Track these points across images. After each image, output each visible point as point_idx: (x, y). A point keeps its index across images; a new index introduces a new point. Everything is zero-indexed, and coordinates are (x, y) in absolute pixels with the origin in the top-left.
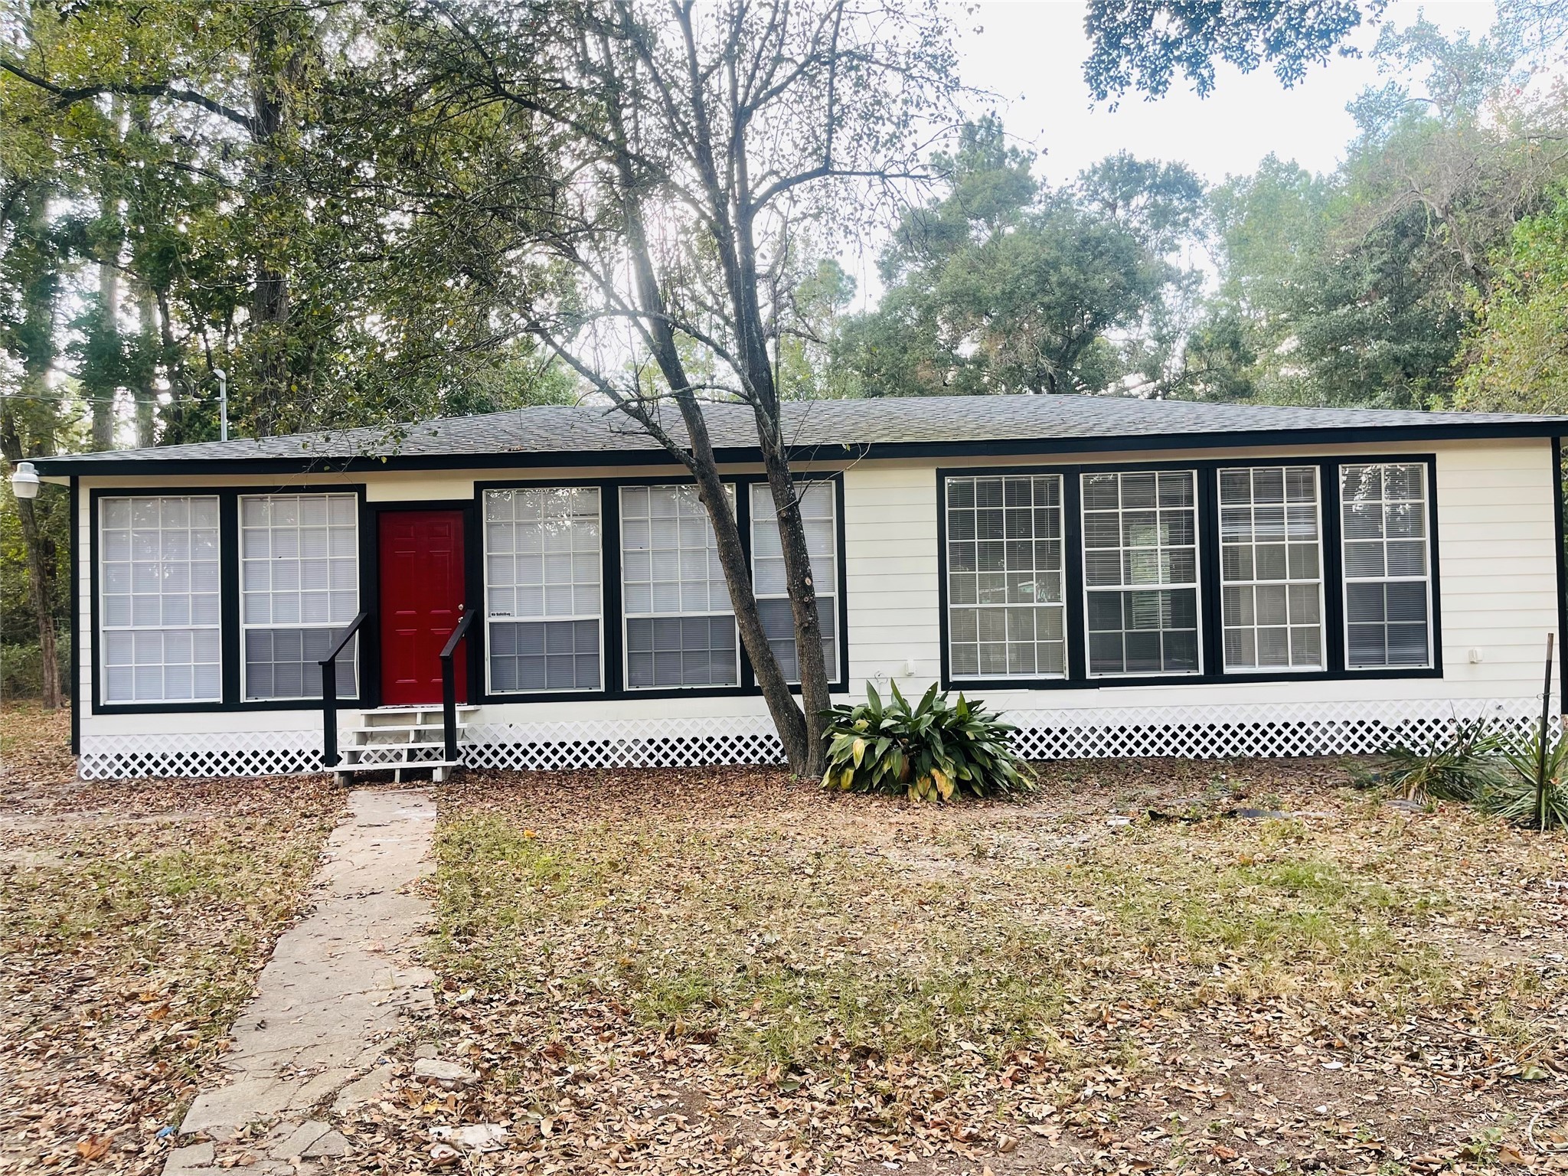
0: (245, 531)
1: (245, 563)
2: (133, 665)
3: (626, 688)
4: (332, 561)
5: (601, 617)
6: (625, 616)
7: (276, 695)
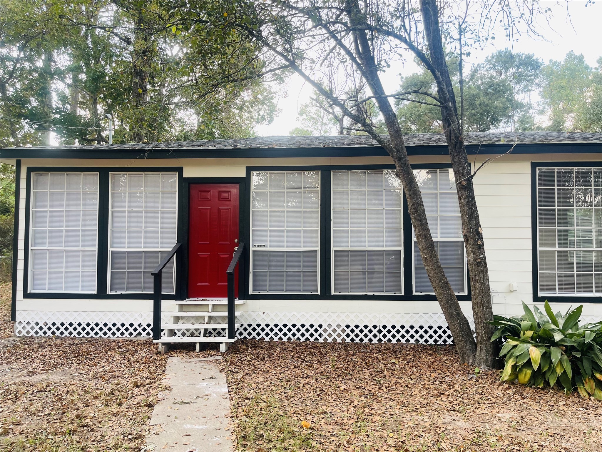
0: (113, 193)
1: (113, 212)
2: (47, 270)
3: (333, 293)
4: (162, 212)
5: (318, 249)
6: (333, 249)
7: (127, 290)
